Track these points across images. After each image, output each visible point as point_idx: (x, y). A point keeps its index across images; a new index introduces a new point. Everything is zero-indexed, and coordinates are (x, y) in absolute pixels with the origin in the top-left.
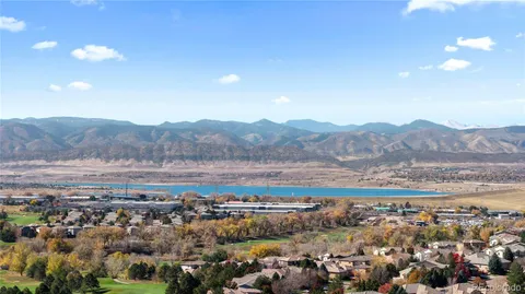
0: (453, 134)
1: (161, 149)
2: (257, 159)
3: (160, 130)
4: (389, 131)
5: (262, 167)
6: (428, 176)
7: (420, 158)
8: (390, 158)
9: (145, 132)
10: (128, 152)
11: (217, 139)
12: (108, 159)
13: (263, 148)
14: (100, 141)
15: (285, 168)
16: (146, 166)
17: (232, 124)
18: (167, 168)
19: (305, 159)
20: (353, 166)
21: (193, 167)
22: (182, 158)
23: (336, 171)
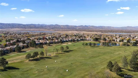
0: (60, 26)
1: (26, 27)
2: (37, 28)
3: (26, 25)
4: (53, 25)
5: (38, 29)
6: (56, 30)
7: (56, 28)
8: (53, 28)
9: (24, 25)
10: (21, 27)
11: (33, 26)
12: (19, 28)
13: (38, 27)
14: (18, 26)
15: (41, 29)
16: (24, 29)
17: (35, 24)
18: (26, 29)
19: (43, 28)
20: (48, 29)
21: (30, 29)
22: (28, 28)
23: (47, 30)
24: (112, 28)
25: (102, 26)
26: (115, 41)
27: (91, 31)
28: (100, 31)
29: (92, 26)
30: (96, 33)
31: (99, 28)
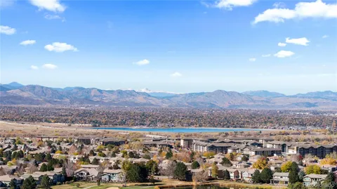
24: (140, 99)
25: (89, 91)
26: (228, 178)
27: (32, 120)
28: (83, 117)
29: (33, 88)
30: (62, 127)
31: (72, 102)
